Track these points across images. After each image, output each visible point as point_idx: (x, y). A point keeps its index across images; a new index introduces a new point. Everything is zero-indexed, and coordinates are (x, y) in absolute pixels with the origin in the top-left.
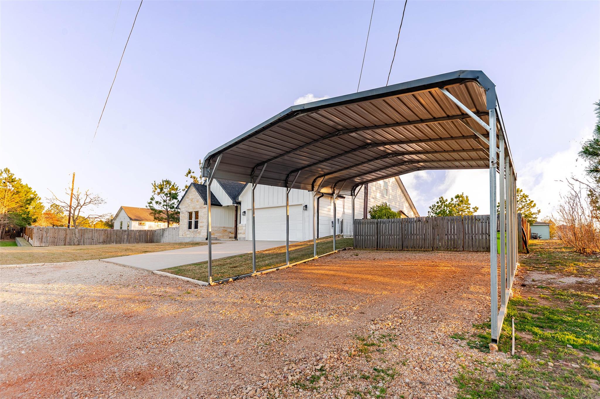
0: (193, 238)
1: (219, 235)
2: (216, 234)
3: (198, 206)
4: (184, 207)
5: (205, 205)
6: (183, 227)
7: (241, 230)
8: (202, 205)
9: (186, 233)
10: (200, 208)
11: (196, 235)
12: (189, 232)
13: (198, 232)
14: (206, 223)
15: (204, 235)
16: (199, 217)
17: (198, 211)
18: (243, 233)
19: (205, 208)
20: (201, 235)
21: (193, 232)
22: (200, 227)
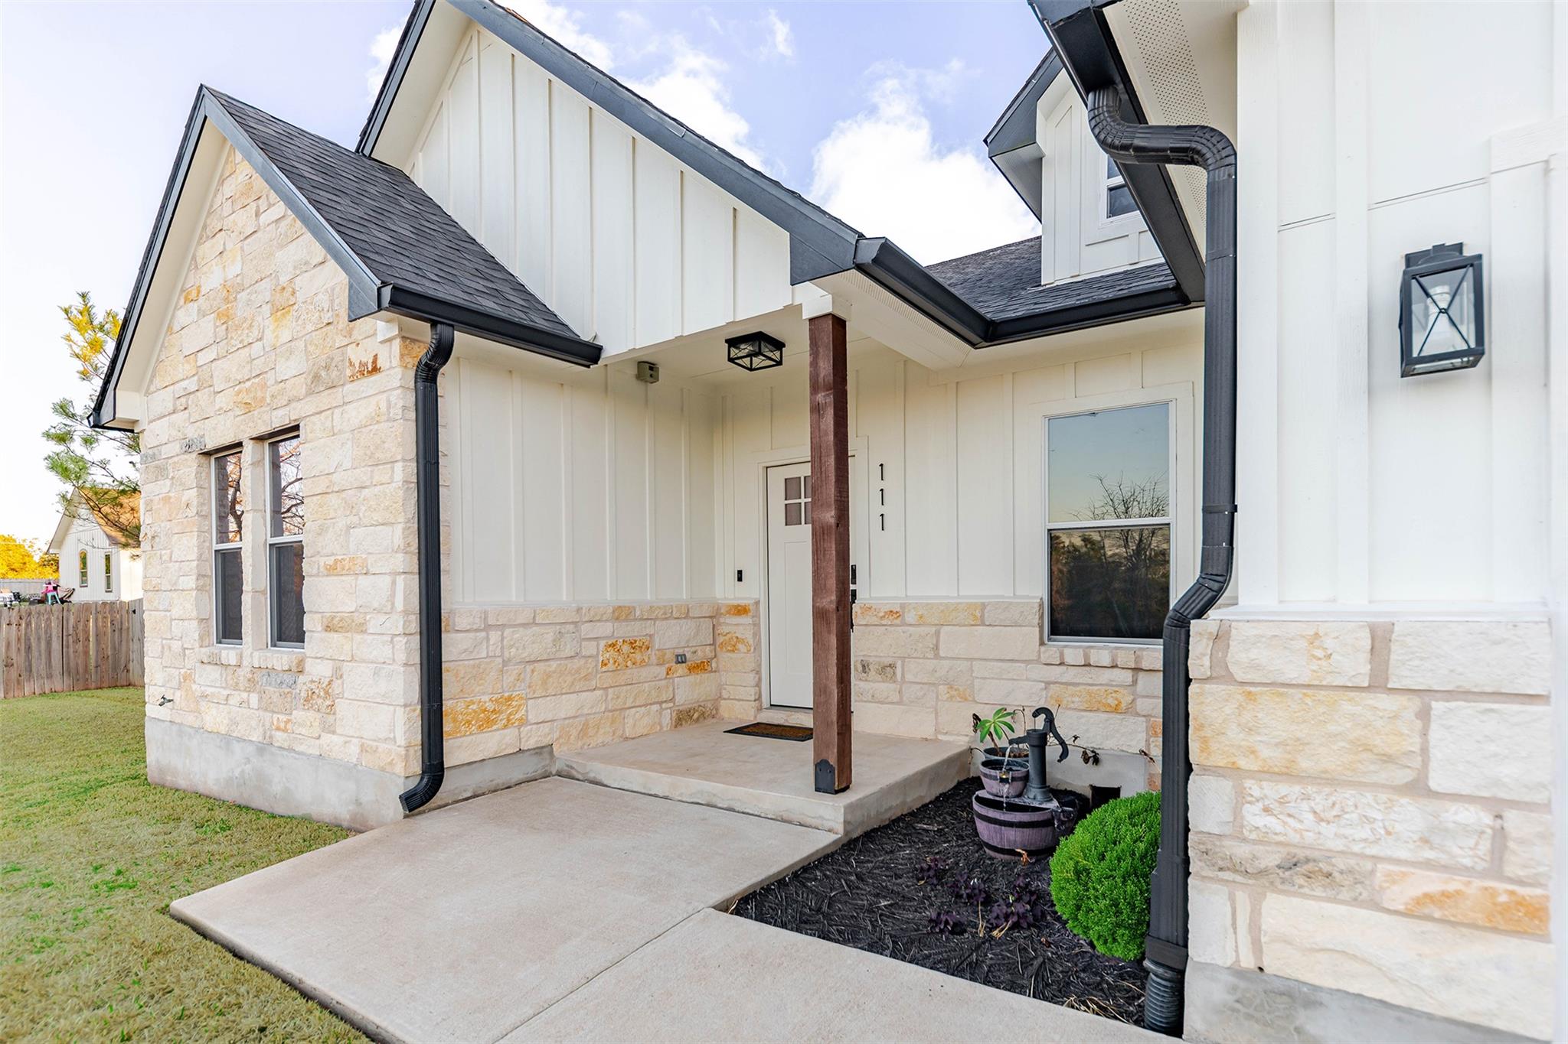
0: (264, 747)
1: (567, 706)
2: (537, 710)
3: (291, 367)
4: (163, 400)
5: (367, 335)
6: (172, 620)
7: (1327, 780)
8: (337, 345)
9: (194, 687)
10: (310, 393)
11: (289, 726)
12: (221, 674)
13: (310, 693)
14: (394, 583)
15: (382, 746)
16: (315, 498)
17: (297, 428)
18: (1433, 883)
19: (370, 369)
20: (338, 731)
21: (252, 685)
22: (320, 629)
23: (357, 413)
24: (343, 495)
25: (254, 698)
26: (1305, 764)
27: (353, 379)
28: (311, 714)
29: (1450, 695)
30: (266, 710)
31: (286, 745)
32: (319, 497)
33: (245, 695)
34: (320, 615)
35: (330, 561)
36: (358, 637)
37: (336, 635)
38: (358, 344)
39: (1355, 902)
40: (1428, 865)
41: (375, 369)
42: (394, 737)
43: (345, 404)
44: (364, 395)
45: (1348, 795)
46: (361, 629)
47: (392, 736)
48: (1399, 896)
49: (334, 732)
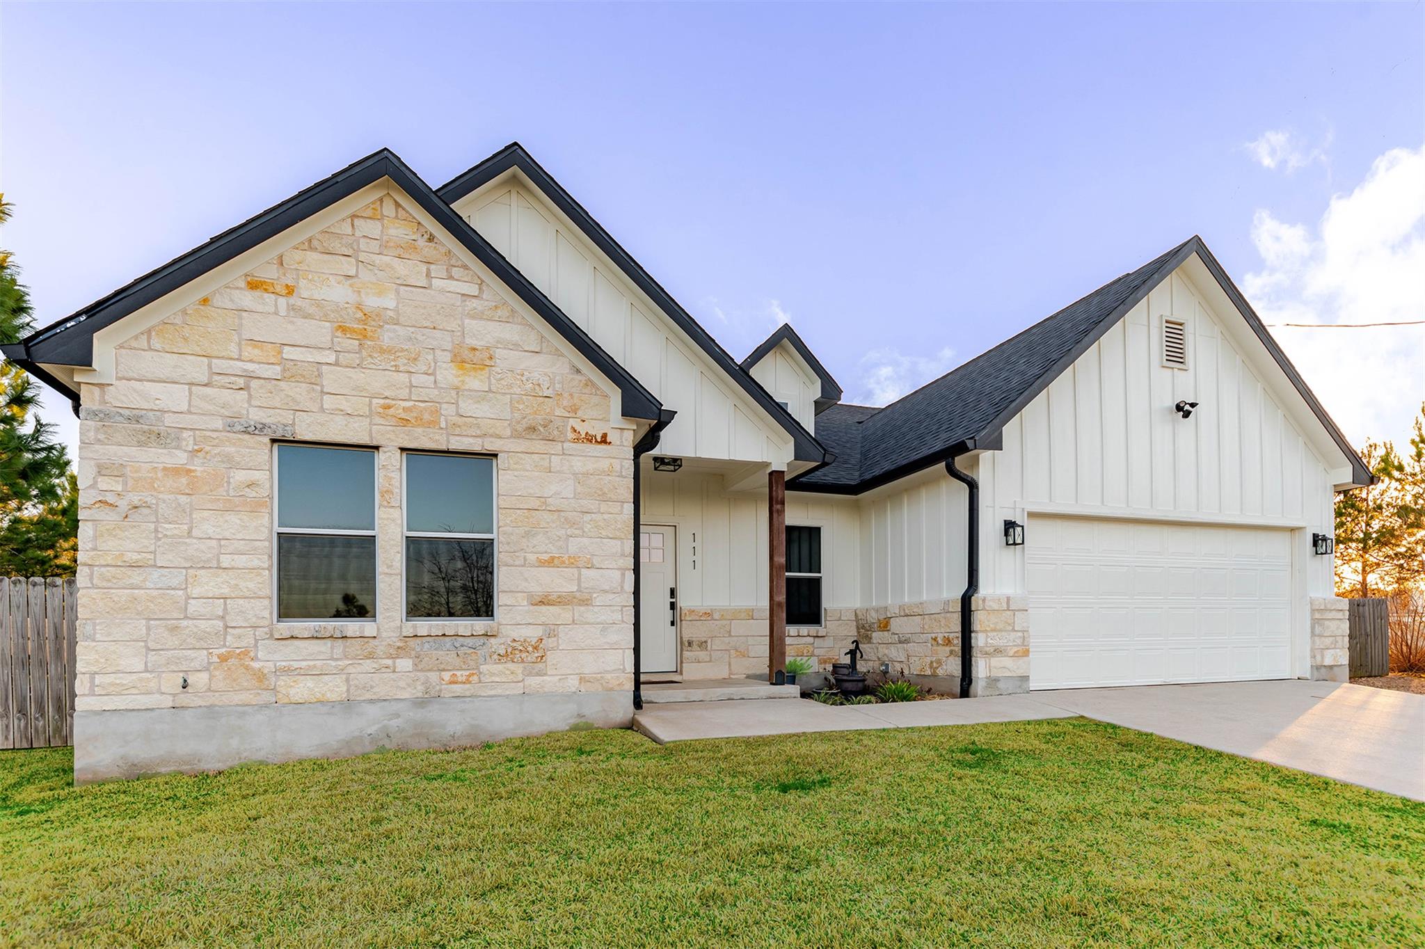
3: (484, 410)
4: (175, 366)
5: (594, 417)
6: (188, 598)
7: (1001, 631)
8: (556, 414)
9: (256, 665)
10: (516, 435)
11: (475, 679)
12: (332, 648)
13: (509, 650)
14: (623, 575)
15: (608, 676)
16: (518, 511)
17: (496, 456)
18: (1016, 649)
19: (599, 440)
20: (549, 673)
21: (400, 652)
22: (526, 604)
23: (578, 464)
24: (562, 514)
25: (405, 664)
26: (998, 627)
27: (576, 440)
28: (510, 665)
29: (1018, 610)
30: (429, 670)
31: (468, 694)
32: (525, 511)
33: (389, 662)
34: (525, 594)
35: (546, 557)
36: (582, 608)
37: (551, 608)
38: (584, 421)
39: (1005, 656)
40: (1015, 646)
41: (604, 440)
42: (624, 667)
43: (564, 454)
44: (589, 454)
45: (1003, 633)
46: (586, 602)
47: (622, 667)
48: (1011, 653)
49: (545, 674)
